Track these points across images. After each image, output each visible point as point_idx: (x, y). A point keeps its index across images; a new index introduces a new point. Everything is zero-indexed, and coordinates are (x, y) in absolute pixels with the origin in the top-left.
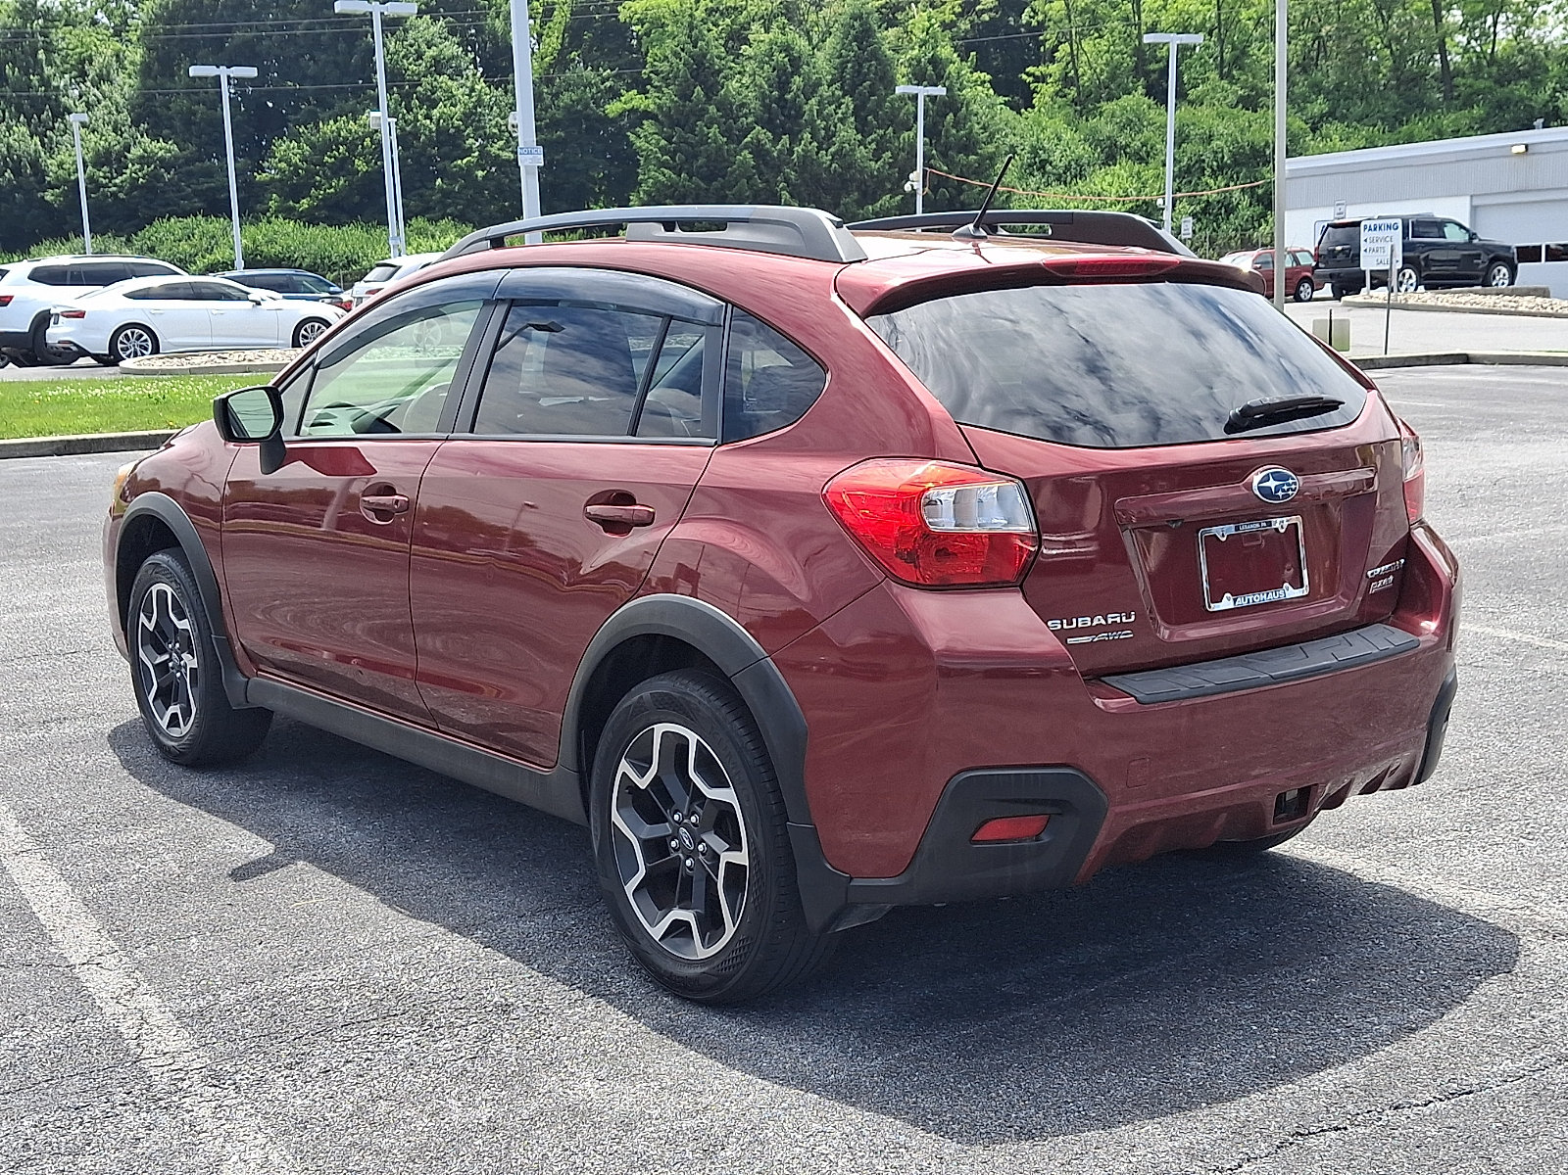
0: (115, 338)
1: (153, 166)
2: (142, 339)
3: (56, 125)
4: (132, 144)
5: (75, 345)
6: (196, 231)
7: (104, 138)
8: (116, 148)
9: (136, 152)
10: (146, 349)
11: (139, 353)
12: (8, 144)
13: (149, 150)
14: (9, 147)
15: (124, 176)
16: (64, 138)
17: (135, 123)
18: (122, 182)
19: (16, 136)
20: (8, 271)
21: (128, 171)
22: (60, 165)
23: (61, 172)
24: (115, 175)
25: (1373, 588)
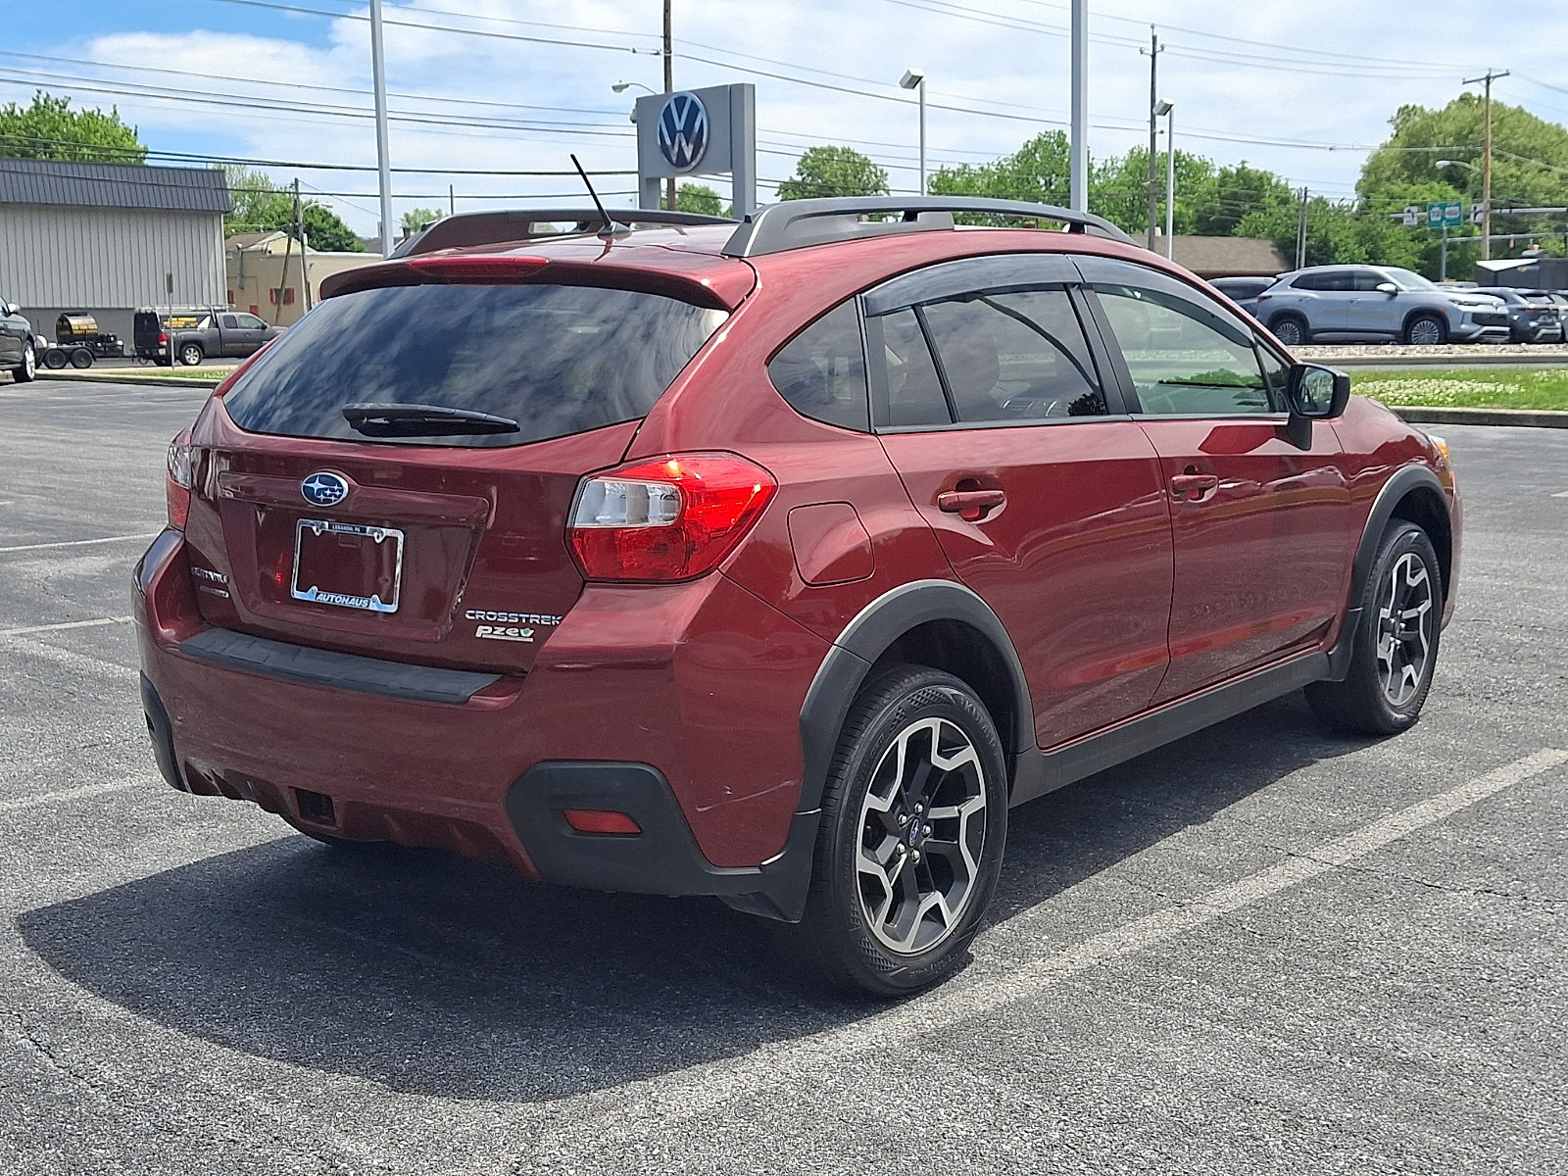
25: (480, 632)
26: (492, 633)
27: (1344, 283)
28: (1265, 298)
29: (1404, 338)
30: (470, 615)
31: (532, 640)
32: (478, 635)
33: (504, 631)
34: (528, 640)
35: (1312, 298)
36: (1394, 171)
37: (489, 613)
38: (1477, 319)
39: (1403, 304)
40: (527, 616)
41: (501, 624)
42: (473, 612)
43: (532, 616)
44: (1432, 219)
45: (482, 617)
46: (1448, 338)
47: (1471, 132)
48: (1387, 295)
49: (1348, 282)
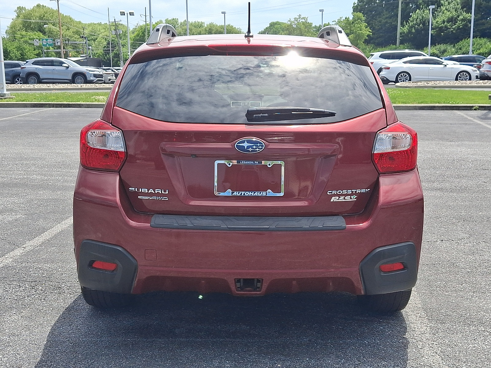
0: (398, 76)
1: (465, 22)
2: (406, 76)
3: (438, 10)
4: (460, 15)
5: (386, 78)
6: (475, 43)
7: (451, 13)
8: (455, 16)
9: (461, 17)
10: (407, 80)
11: (405, 81)
12: (423, 16)
13: (465, 17)
14: (423, 17)
15: (456, 25)
16: (440, 13)
17: (462, 8)
18: (455, 27)
19: (425, 14)
20: (374, 55)
21: (457, 24)
22: (437, 22)
23: (437, 24)
24: (453, 25)
25: (333, 199)
26: (338, 199)
27: (50, 63)
28: (23, 68)
29: (73, 81)
30: (329, 193)
31: (356, 200)
32: (332, 201)
33: (344, 198)
34: (355, 200)
35: (40, 68)
36: (20, 27)
37: (338, 191)
38: (95, 76)
39: (71, 71)
40: (356, 190)
41: (342, 195)
42: (331, 191)
43: (357, 190)
44: (44, 44)
45: (335, 193)
46: (87, 82)
47: (44, 16)
48: (65, 68)
49: (52, 63)
